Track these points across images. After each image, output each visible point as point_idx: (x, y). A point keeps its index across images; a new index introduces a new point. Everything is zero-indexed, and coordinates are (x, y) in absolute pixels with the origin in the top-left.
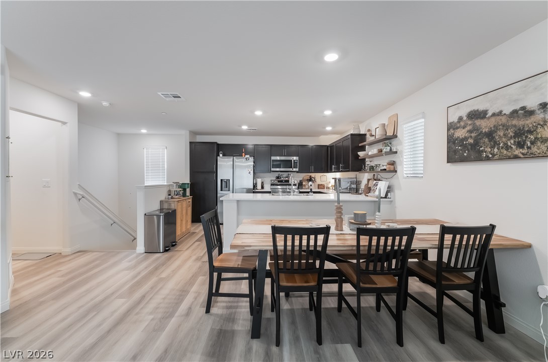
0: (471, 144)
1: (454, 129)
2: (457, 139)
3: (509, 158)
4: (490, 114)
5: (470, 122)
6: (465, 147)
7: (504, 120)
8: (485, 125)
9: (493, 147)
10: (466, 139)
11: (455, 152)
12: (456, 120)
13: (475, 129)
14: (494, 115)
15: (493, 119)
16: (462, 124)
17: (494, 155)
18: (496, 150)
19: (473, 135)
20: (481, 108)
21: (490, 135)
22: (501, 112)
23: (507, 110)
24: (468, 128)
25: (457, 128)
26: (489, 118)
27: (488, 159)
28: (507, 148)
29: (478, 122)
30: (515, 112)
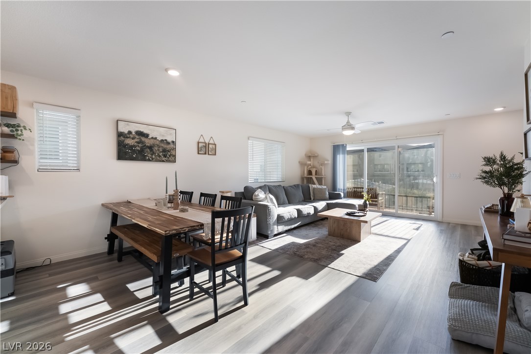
0: (138, 150)
1: (124, 137)
2: (127, 145)
3: (160, 161)
4: (150, 137)
5: (137, 137)
6: (134, 151)
7: (158, 143)
8: (148, 142)
9: (152, 155)
10: (134, 146)
11: (126, 153)
12: (126, 132)
13: (140, 142)
14: (152, 138)
15: (152, 140)
16: (132, 136)
17: (153, 159)
18: (154, 156)
19: (140, 145)
20: (145, 131)
21: (151, 148)
22: (156, 138)
23: (160, 138)
24: (136, 140)
25: (127, 138)
26: (150, 139)
27: (149, 160)
28: (160, 156)
29: (143, 139)
30: (162, 141)
